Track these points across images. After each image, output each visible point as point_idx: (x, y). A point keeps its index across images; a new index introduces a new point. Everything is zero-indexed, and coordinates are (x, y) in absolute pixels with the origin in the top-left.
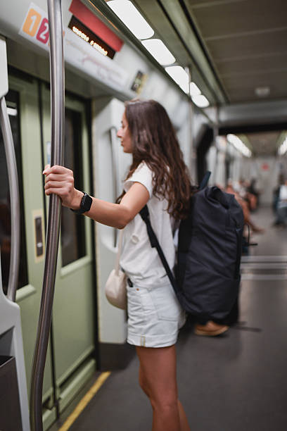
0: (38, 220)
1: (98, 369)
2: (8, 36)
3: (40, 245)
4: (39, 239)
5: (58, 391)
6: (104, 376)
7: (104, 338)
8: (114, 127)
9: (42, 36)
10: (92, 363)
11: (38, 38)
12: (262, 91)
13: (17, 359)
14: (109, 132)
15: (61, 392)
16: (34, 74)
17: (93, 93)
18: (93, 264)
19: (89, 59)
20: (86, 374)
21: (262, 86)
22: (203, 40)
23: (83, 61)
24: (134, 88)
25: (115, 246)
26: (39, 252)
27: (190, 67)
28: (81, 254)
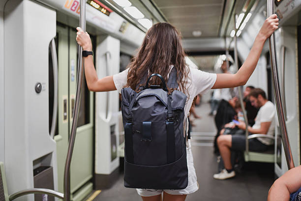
0: (65, 101)
1: (94, 188)
2: (57, 9)
3: (65, 114)
4: (65, 111)
5: (71, 196)
6: (98, 192)
7: (98, 171)
8: (108, 52)
9: (73, 8)
10: (91, 185)
11: (71, 9)
12: (197, 33)
13: (54, 168)
14: (106, 55)
15: (73, 197)
16: (67, 24)
17: (98, 33)
18: (94, 128)
19: (96, 17)
20: (87, 191)
21: (197, 30)
22: (159, 8)
23: (93, 18)
24: (120, 31)
25: (106, 118)
26: (65, 118)
27: (153, 20)
28: (87, 122)
